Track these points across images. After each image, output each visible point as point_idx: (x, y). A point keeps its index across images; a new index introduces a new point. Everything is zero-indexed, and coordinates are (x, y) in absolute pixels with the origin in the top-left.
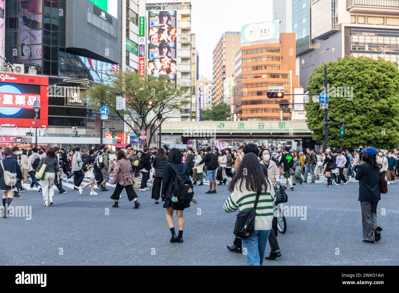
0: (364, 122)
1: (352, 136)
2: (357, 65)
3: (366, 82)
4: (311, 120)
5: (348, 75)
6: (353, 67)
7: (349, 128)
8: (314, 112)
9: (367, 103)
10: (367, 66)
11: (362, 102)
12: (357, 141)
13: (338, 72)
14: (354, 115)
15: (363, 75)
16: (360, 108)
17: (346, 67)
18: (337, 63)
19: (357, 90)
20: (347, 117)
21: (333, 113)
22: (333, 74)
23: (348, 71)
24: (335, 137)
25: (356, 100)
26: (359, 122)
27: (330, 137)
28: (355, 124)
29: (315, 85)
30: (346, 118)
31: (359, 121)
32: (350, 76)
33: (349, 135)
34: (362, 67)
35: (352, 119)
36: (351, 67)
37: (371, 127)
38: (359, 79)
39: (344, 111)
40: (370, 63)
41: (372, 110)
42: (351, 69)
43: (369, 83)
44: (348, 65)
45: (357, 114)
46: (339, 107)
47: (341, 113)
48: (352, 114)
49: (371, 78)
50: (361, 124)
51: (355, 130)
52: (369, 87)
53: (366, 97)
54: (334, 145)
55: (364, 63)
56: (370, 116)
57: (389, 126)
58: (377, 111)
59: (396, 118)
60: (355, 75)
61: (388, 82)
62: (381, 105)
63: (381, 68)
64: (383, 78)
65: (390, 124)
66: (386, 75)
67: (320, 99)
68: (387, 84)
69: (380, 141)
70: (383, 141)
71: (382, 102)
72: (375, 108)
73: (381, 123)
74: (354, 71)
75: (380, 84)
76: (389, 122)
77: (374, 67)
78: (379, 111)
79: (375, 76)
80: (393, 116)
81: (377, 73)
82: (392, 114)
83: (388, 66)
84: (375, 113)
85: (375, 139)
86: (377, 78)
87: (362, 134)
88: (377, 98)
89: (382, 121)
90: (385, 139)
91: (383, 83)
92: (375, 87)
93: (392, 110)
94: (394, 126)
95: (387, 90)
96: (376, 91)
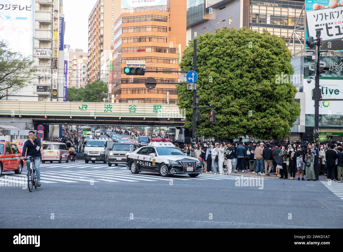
0: (244, 107)
1: (228, 123)
2: (237, 39)
3: (246, 59)
4: (182, 104)
5: (226, 50)
6: (232, 40)
7: (226, 114)
8: (185, 93)
9: (248, 85)
10: (248, 39)
11: (241, 82)
12: (235, 129)
13: (215, 47)
14: (232, 98)
15: (243, 50)
16: (239, 90)
17: (225, 40)
18: (215, 34)
19: (236, 68)
20: (224, 100)
21: (207, 96)
22: (209, 48)
23: (226, 45)
24: (209, 124)
25: (235, 81)
26: (237, 107)
27: (204, 124)
28: (233, 108)
29: (188, 61)
30: (222, 102)
31: (238, 105)
32: (227, 51)
33: (226, 122)
34: (242, 41)
35: (230, 103)
36: (230, 41)
38: (239, 55)
39: (220, 93)
40: (253, 37)
41: (253, 93)
42: (230, 43)
43: (251, 60)
44: (227, 38)
45: (236, 97)
46: (214, 89)
47: (217, 96)
48: (229, 98)
49: (253, 54)
50: (240, 109)
51: (233, 116)
52: (250, 65)
53: (246, 77)
54: (208, 133)
55: (245, 37)
56: (251, 100)
57: (272, 112)
58: (258, 94)
59: (280, 103)
60: (234, 51)
61: (273, 60)
62: (264, 87)
63: (265, 43)
64: (266, 55)
65: (273, 110)
66: (270, 51)
67: (187, 77)
68: (271, 62)
69: (261, 131)
70: (264, 130)
71: (264, 83)
72: (257, 90)
73: (263, 109)
74: (234, 46)
75: (263, 62)
76: (273, 108)
77: (257, 42)
78: (261, 94)
79: (257, 52)
80: (277, 101)
81: (259, 49)
82: (277, 98)
83: (273, 41)
84: (256, 97)
85: (256, 127)
86: (260, 55)
87: (241, 121)
88: (259, 79)
89: (264, 107)
90: (266, 128)
91: (267, 61)
92: (257, 65)
93: (275, 93)
94: (278, 112)
95: (271, 70)
96: (258, 70)
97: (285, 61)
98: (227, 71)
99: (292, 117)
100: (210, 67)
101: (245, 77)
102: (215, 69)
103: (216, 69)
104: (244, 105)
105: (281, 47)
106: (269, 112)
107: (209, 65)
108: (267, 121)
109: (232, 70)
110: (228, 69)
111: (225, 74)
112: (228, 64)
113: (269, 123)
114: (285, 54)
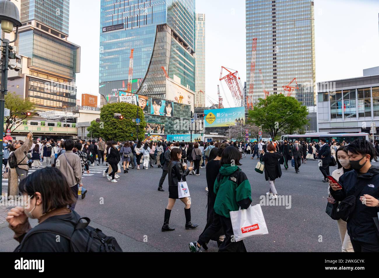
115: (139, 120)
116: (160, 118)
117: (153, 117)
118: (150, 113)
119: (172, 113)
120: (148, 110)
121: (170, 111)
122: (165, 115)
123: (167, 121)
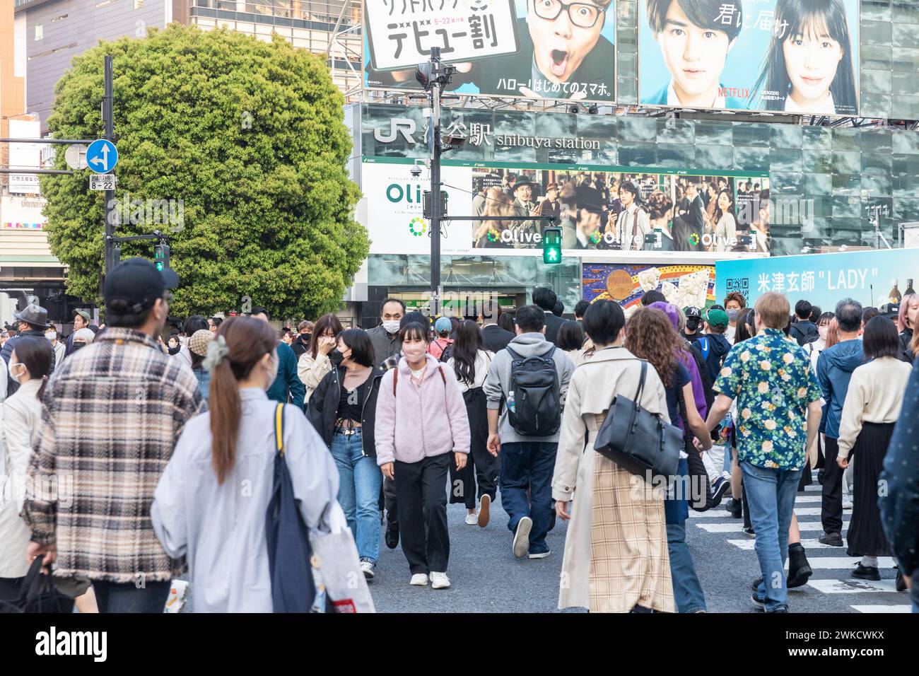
0: (230, 237)
1: (191, 279)
2: (206, 56)
3: (234, 110)
4: (62, 228)
5: (178, 84)
6: (195, 59)
7: (183, 255)
9: (239, 177)
10: (237, 59)
11: (222, 172)
12: (207, 296)
13: (147, 75)
14: (198, 213)
15: (224, 87)
16: (216, 191)
17: (174, 58)
18: (146, 43)
19: (208, 134)
22: (133, 78)
23: (179, 72)
25: (205, 167)
26: (214, 236)
28: (202, 241)
29: (74, 112)
31: (214, 232)
32: (183, 89)
33: (185, 276)
34: (221, 63)
35: (193, 227)
36: (189, 61)
37: (250, 252)
38: (214, 100)
40: (248, 51)
41: (254, 200)
42: (189, 66)
44: (180, 53)
45: (208, 211)
46: (152, 188)
48: (192, 212)
49: (251, 98)
50: (220, 242)
51: (203, 261)
53: (236, 157)
55: (228, 51)
56: (247, 218)
57: (303, 250)
58: (268, 203)
59: (322, 225)
60: (202, 88)
61: (302, 113)
62: (281, 183)
63: (280, 71)
64: (286, 101)
65: (305, 244)
66: (295, 91)
67: (90, 157)
68: (296, 119)
69: (275, 298)
70: (284, 296)
71: (282, 174)
72: (263, 193)
73: (279, 241)
74: (199, 75)
75: (277, 119)
76: (304, 239)
77: (260, 66)
78: (273, 202)
79: (262, 92)
80: (314, 219)
81: (267, 84)
82: (313, 213)
83: (302, 65)
84: (262, 210)
85: (263, 289)
86: (268, 100)
87: (224, 273)
88: (269, 163)
89: (282, 235)
90: (291, 291)
91: (287, 115)
92: (261, 126)
93: (311, 200)
94: (316, 249)
95: (299, 139)
96: (266, 140)
97: (333, 119)
98: (183, 142)
99: (350, 263)
100: (137, 130)
101: (231, 158)
102: (151, 136)
103: (154, 135)
104: (230, 230)
105: (322, 80)
106: (294, 248)
107: (135, 125)
108: (289, 272)
109: (197, 139)
110: (188, 135)
111: (178, 148)
112: (186, 123)
113: (294, 278)
114: (331, 100)
115: (105, 149)
116: (729, 135)
117: (660, 128)
118: (636, 94)
119: (843, 89)
120: (618, 78)
121: (829, 72)
122: (779, 105)
123: (796, 153)
